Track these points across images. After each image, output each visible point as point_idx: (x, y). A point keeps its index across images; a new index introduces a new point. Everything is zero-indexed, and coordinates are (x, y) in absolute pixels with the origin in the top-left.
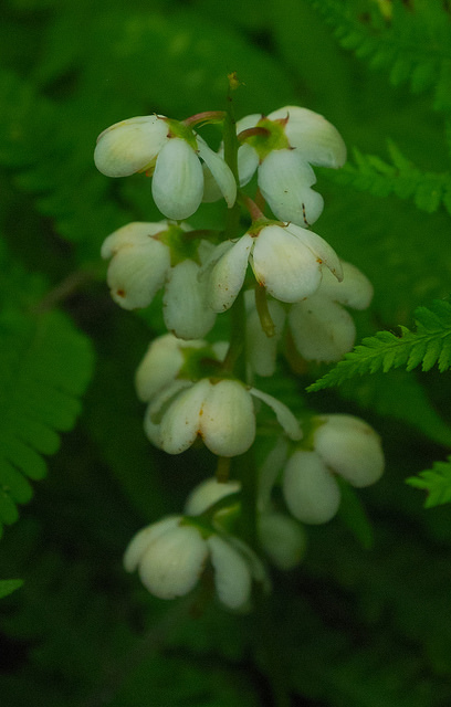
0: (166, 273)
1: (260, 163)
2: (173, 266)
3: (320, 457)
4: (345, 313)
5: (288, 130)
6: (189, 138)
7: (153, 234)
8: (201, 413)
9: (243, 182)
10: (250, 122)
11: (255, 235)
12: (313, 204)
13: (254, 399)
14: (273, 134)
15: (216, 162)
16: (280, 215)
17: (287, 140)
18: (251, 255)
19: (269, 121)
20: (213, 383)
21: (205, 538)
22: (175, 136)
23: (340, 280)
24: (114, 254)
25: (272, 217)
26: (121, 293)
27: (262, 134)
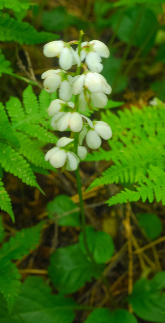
0: (60, 84)
1: (87, 55)
2: (62, 82)
3: (96, 131)
5: (95, 47)
7: (56, 73)
8: (69, 121)
9: (82, 60)
10: (84, 44)
11: (85, 75)
12: (100, 67)
13: (82, 117)
14: (90, 47)
15: (75, 53)
17: (94, 49)
19: (89, 44)
20: (72, 113)
22: (66, 47)
24: (45, 78)
25: (90, 70)
26: (47, 88)
27: (87, 47)
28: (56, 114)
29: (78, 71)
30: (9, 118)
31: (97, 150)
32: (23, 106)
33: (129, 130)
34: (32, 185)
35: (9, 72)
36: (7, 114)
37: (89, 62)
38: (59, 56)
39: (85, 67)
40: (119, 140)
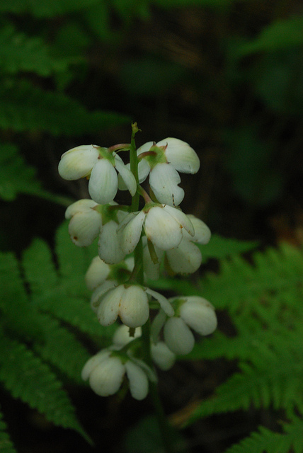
0: (99, 228)
1: (151, 170)
2: (103, 225)
3: (183, 319)
4: (196, 247)
5: (167, 153)
6: (111, 158)
7: (92, 207)
8: (120, 305)
9: (141, 180)
10: (147, 147)
11: (146, 213)
12: (179, 194)
13: (148, 295)
14: (159, 154)
15: (125, 171)
16: (160, 200)
17: (166, 158)
18: (144, 223)
19: (156, 147)
20: (126, 287)
21: (123, 364)
22: (102, 158)
23: (193, 236)
24: (72, 217)
25: (156, 201)
26: (76, 238)
27: (152, 155)
28: (100, 284)
29: (135, 203)
30: (27, 285)
31: (210, 336)
32: (55, 259)
33: (273, 293)
34: (65, 426)
35: (35, 189)
36: (22, 276)
37: (155, 183)
38: (89, 176)
39: (146, 196)
40: (255, 315)
